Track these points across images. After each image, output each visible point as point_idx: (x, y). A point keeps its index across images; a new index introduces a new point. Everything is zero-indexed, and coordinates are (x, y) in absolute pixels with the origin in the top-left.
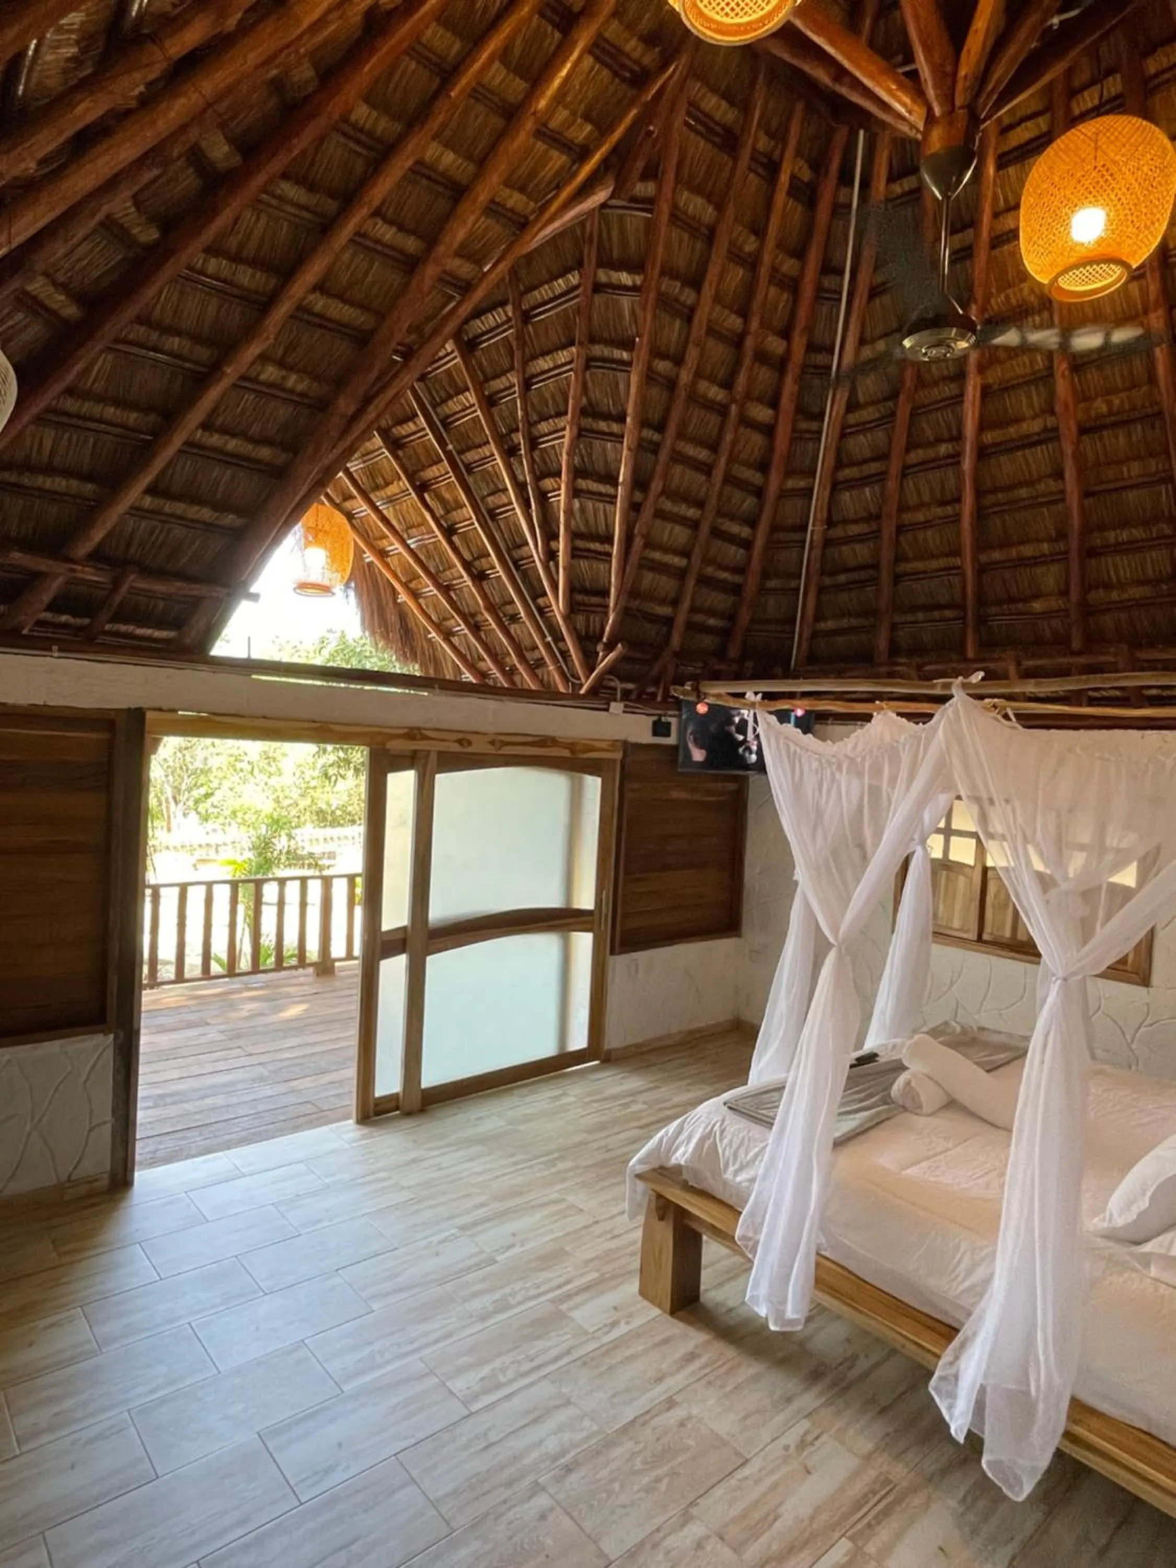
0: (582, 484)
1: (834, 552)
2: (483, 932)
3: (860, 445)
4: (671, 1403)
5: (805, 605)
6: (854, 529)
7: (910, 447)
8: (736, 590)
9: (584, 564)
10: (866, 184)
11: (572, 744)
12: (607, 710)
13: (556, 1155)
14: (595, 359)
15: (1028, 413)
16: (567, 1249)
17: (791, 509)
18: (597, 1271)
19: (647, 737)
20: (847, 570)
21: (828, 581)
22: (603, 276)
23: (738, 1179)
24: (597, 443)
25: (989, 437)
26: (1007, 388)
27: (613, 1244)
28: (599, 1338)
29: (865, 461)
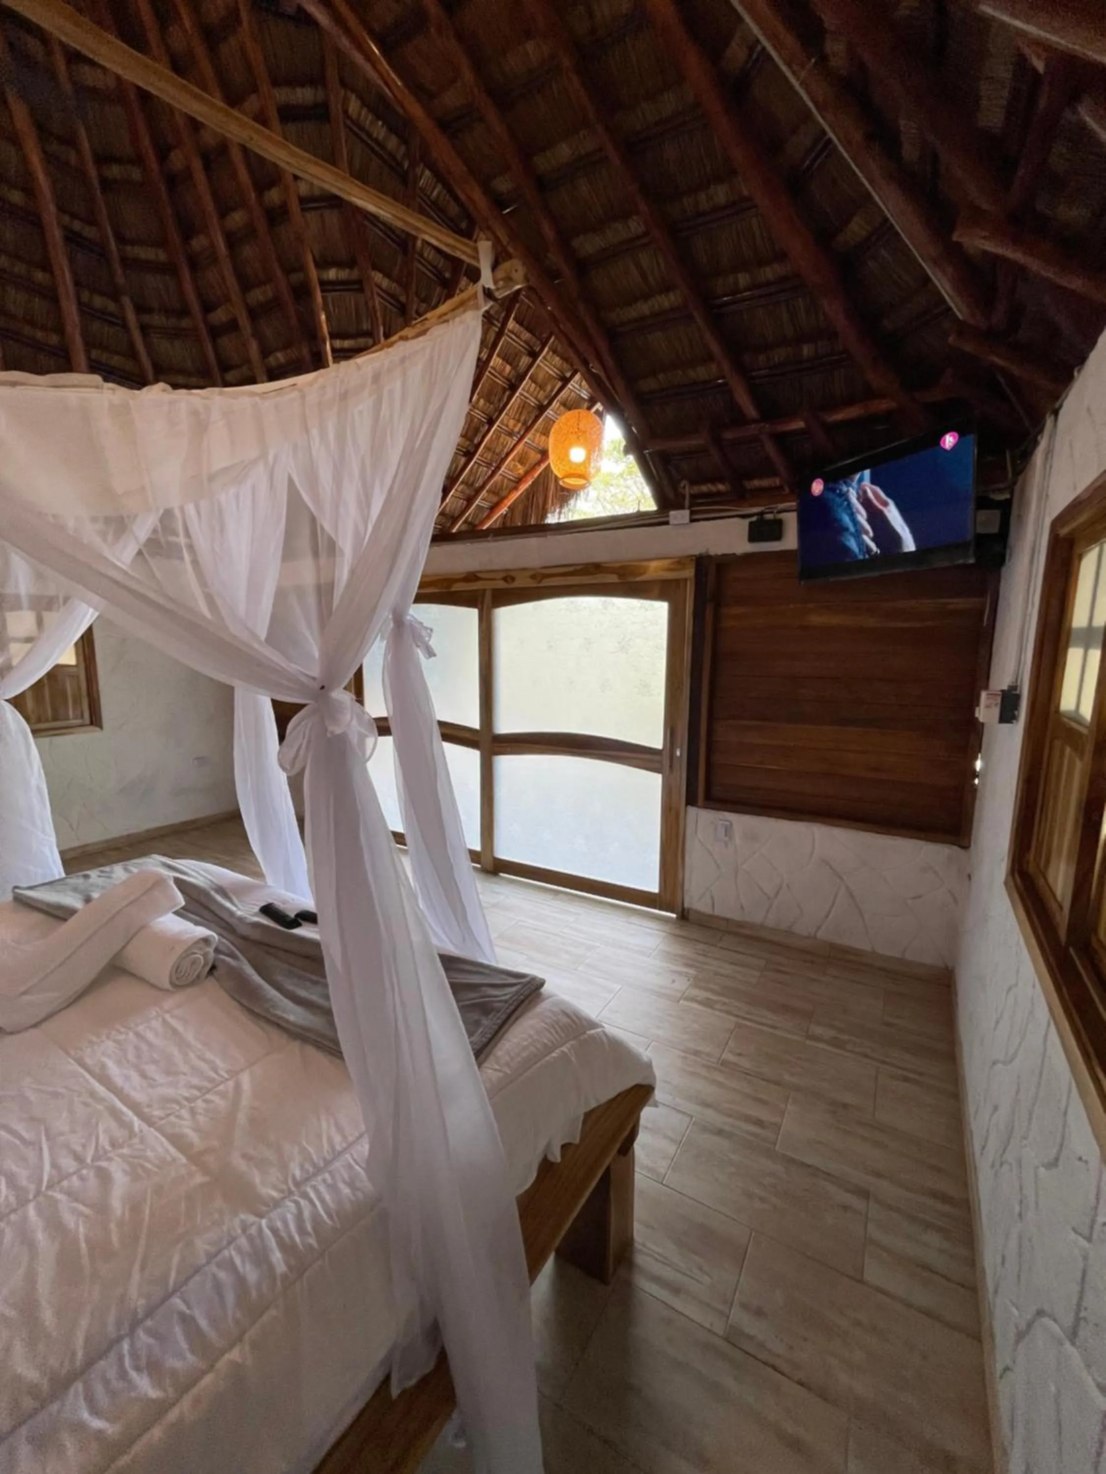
2: (537, 746)
11: (621, 567)
12: (668, 523)
19: (736, 546)
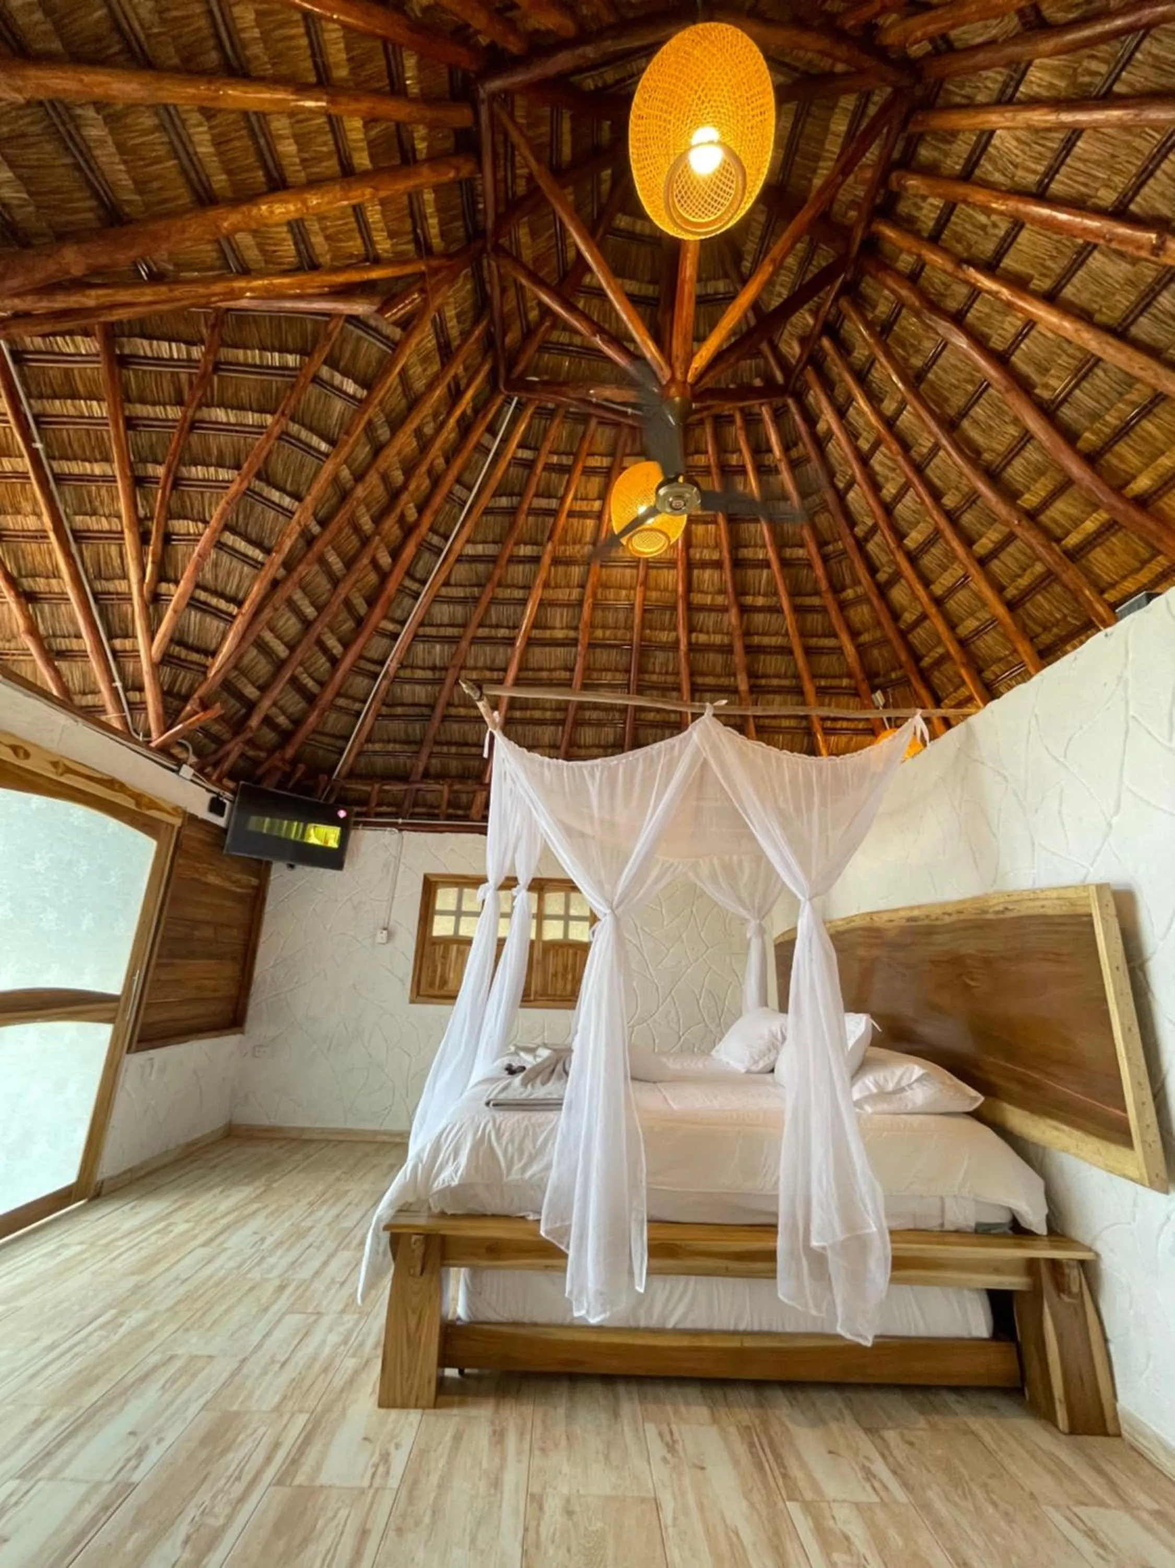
0: (229, 539)
1: (397, 689)
3: (443, 613)
4: (536, 1501)
5: (365, 722)
6: (420, 674)
7: (481, 625)
8: (310, 699)
9: (195, 617)
10: (505, 440)
11: (139, 795)
12: (177, 772)
13: (113, 1312)
14: (288, 434)
15: (558, 624)
16: (235, 1407)
17: (377, 646)
18: (301, 1411)
19: (203, 813)
20: (402, 705)
21: (384, 710)
22: (325, 372)
23: (528, 1175)
24: (259, 508)
25: (536, 633)
26: (553, 604)
27: (290, 1373)
28: (383, 1488)
29: (441, 625)
